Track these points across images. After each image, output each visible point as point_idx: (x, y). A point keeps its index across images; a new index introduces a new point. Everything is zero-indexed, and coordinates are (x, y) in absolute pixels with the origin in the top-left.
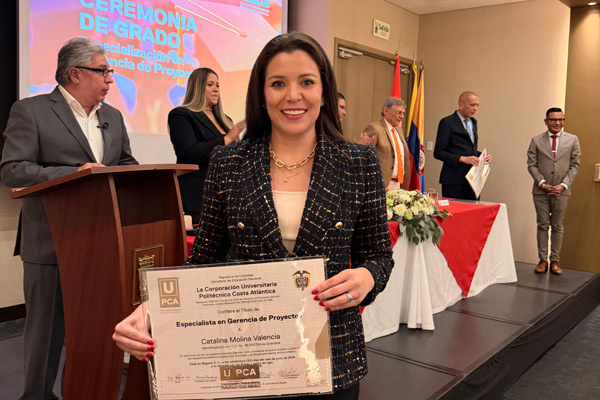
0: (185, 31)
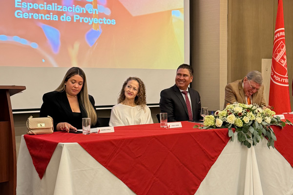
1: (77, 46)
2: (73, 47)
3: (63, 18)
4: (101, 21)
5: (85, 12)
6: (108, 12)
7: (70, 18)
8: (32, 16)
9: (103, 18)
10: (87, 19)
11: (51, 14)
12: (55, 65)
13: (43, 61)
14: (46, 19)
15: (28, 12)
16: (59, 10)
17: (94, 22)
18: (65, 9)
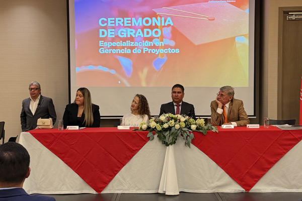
0: (164, 26)
1: (146, 70)
2: (142, 72)
3: (135, 51)
4: (166, 51)
5: (152, 45)
6: (172, 43)
7: (140, 51)
8: (111, 51)
9: (168, 49)
12: (128, 85)
13: (119, 82)
14: (122, 52)
15: (109, 49)
16: (131, 45)
17: (161, 52)
18: (136, 44)
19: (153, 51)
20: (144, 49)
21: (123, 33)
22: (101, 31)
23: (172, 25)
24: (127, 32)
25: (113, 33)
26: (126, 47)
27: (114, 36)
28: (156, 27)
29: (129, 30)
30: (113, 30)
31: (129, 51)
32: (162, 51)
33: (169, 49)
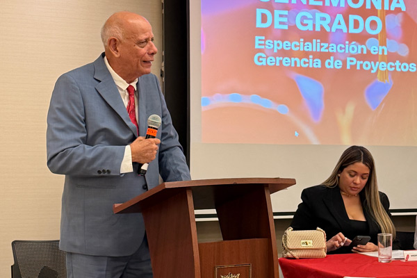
0: (389, 12)
1: (350, 109)
2: (344, 112)
3: (329, 64)
4: (391, 67)
5: (365, 52)
6: (404, 51)
7: (341, 63)
8: (281, 62)
9: (394, 62)
10: (368, 63)
11: (311, 57)
12: (314, 141)
13: (296, 134)
14: (303, 65)
15: (275, 55)
16: (323, 50)
17: (381, 69)
18: (333, 48)
19: (367, 66)
20: (349, 59)
21: (305, 22)
22: (259, 12)
23: (404, 9)
24: (314, 19)
25: (285, 20)
26: (311, 53)
27: (286, 27)
28: (373, 11)
29: (319, 15)
30: (286, 13)
31: (317, 64)
32: (382, 66)
33: (398, 63)
